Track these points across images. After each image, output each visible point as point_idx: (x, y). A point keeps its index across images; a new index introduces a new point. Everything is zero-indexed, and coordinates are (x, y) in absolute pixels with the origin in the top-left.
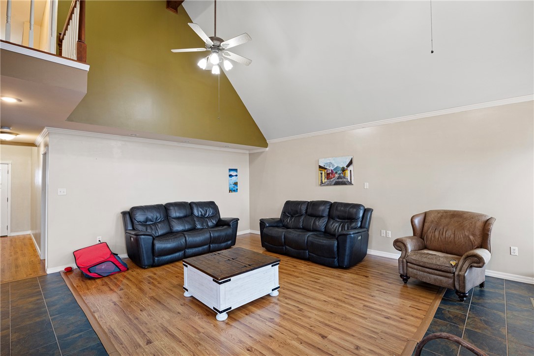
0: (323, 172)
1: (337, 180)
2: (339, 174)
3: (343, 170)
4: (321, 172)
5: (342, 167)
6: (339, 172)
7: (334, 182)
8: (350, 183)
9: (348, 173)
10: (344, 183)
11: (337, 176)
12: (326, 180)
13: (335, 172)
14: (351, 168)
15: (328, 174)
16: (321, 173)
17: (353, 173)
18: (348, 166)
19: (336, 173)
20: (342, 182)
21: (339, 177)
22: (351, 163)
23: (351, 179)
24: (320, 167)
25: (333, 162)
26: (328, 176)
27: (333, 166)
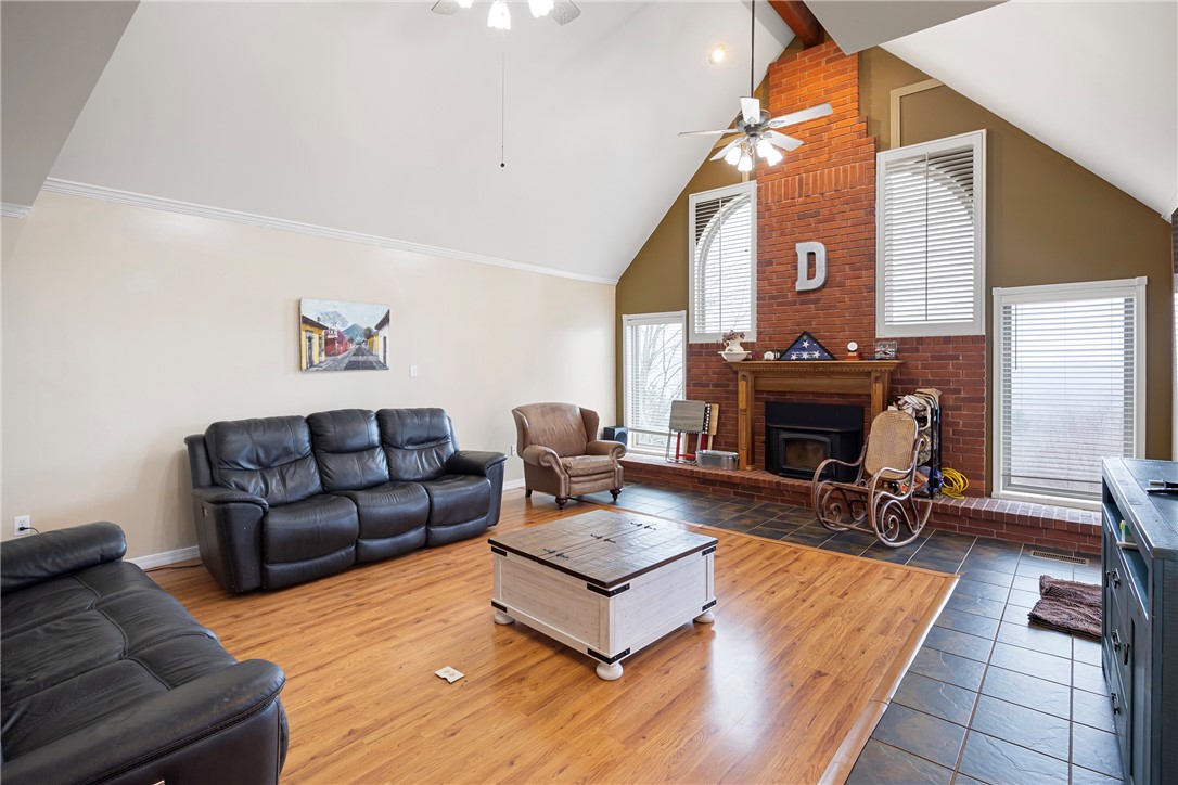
0: (316, 337)
1: (354, 359)
2: (359, 344)
3: (369, 335)
4: (309, 334)
5: (365, 327)
6: (359, 339)
7: (346, 361)
8: (384, 366)
9: (378, 341)
10: (369, 366)
11: (353, 347)
12: (323, 357)
13: (347, 337)
14: (384, 332)
15: (329, 342)
16: (310, 339)
17: (390, 344)
18: (380, 326)
19: (351, 340)
20: (364, 363)
21: (358, 352)
22: (385, 321)
23: (385, 357)
24: (306, 321)
25: (344, 313)
26: (329, 345)
27: (344, 322)
